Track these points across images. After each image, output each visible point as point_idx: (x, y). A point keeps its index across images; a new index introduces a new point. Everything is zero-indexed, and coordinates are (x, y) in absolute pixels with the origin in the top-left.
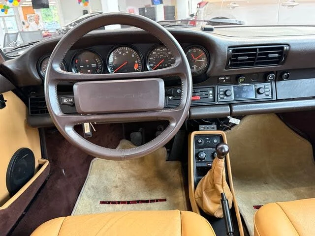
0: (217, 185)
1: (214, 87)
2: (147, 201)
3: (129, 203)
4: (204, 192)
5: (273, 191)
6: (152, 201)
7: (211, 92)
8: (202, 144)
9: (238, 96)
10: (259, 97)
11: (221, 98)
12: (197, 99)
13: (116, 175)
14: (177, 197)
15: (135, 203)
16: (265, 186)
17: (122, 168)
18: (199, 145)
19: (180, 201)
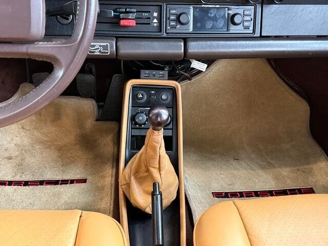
0: (151, 169)
1: (161, 6)
2: (56, 183)
3: (26, 184)
4: (132, 178)
5: (245, 171)
6: (65, 182)
7: (155, 14)
8: (144, 101)
9: (199, 25)
10: (233, 29)
11: (171, 27)
12: (131, 24)
13: (12, 140)
14: (103, 177)
15: (37, 185)
16: (234, 163)
17: (23, 128)
18: (139, 101)
19: (106, 183)
